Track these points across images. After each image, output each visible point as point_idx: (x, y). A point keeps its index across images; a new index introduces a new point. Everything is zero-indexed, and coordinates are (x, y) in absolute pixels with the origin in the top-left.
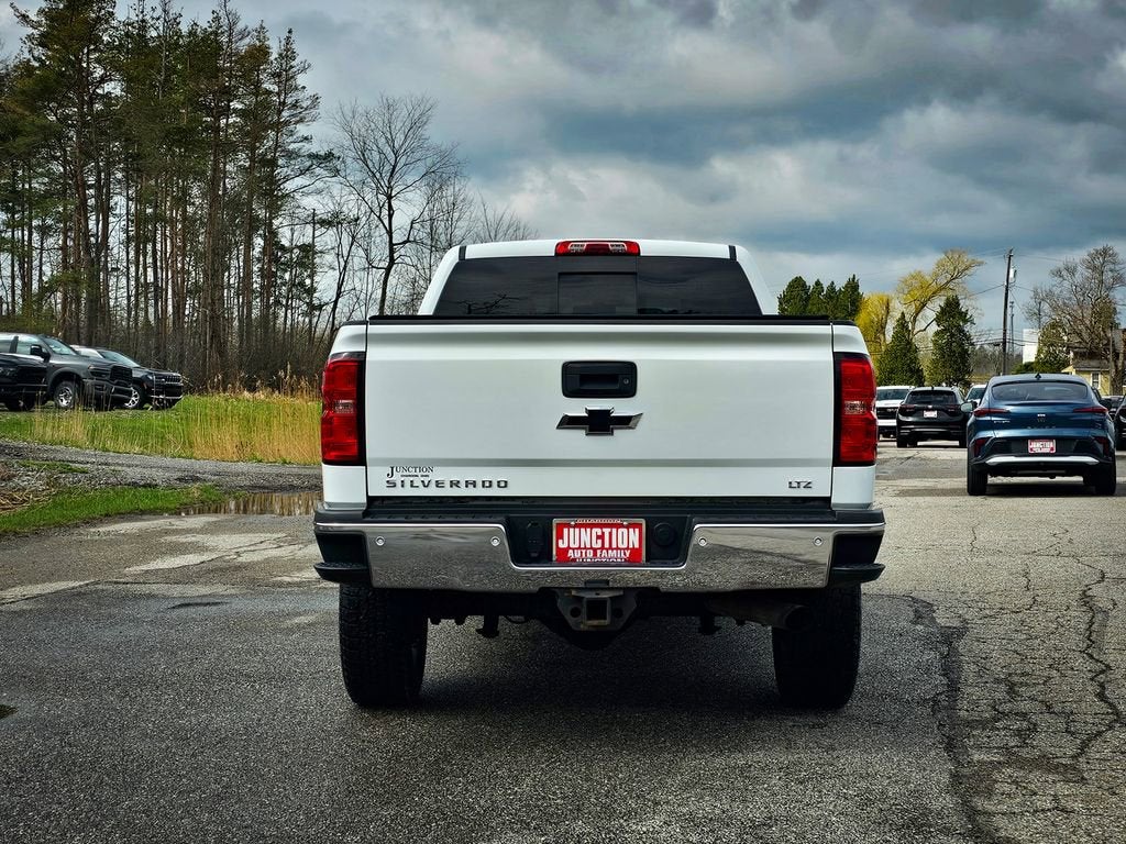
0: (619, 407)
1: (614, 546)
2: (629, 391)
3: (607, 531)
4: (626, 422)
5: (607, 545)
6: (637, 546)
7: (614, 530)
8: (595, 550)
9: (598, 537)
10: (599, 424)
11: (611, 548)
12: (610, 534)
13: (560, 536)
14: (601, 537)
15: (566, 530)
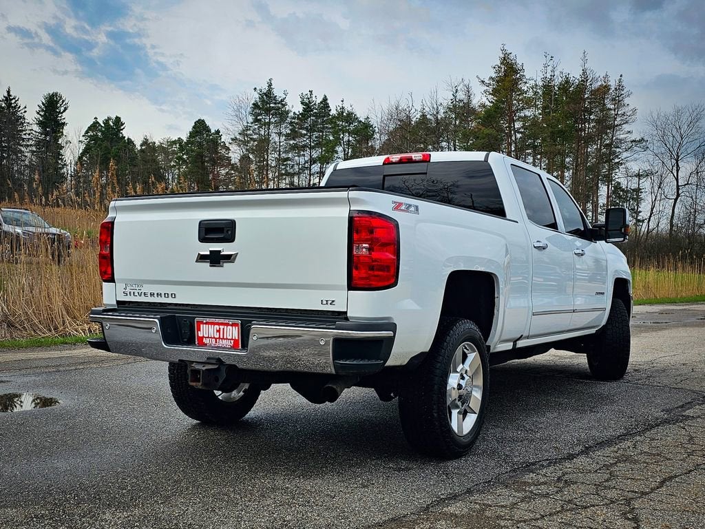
0: (225, 248)
1: (225, 337)
2: (230, 238)
3: (222, 327)
4: (229, 258)
5: (221, 337)
6: (237, 338)
7: (226, 327)
8: (216, 339)
9: (217, 331)
10: (215, 259)
11: (223, 338)
12: (224, 329)
13: (199, 329)
14: (218, 331)
15: (202, 326)
